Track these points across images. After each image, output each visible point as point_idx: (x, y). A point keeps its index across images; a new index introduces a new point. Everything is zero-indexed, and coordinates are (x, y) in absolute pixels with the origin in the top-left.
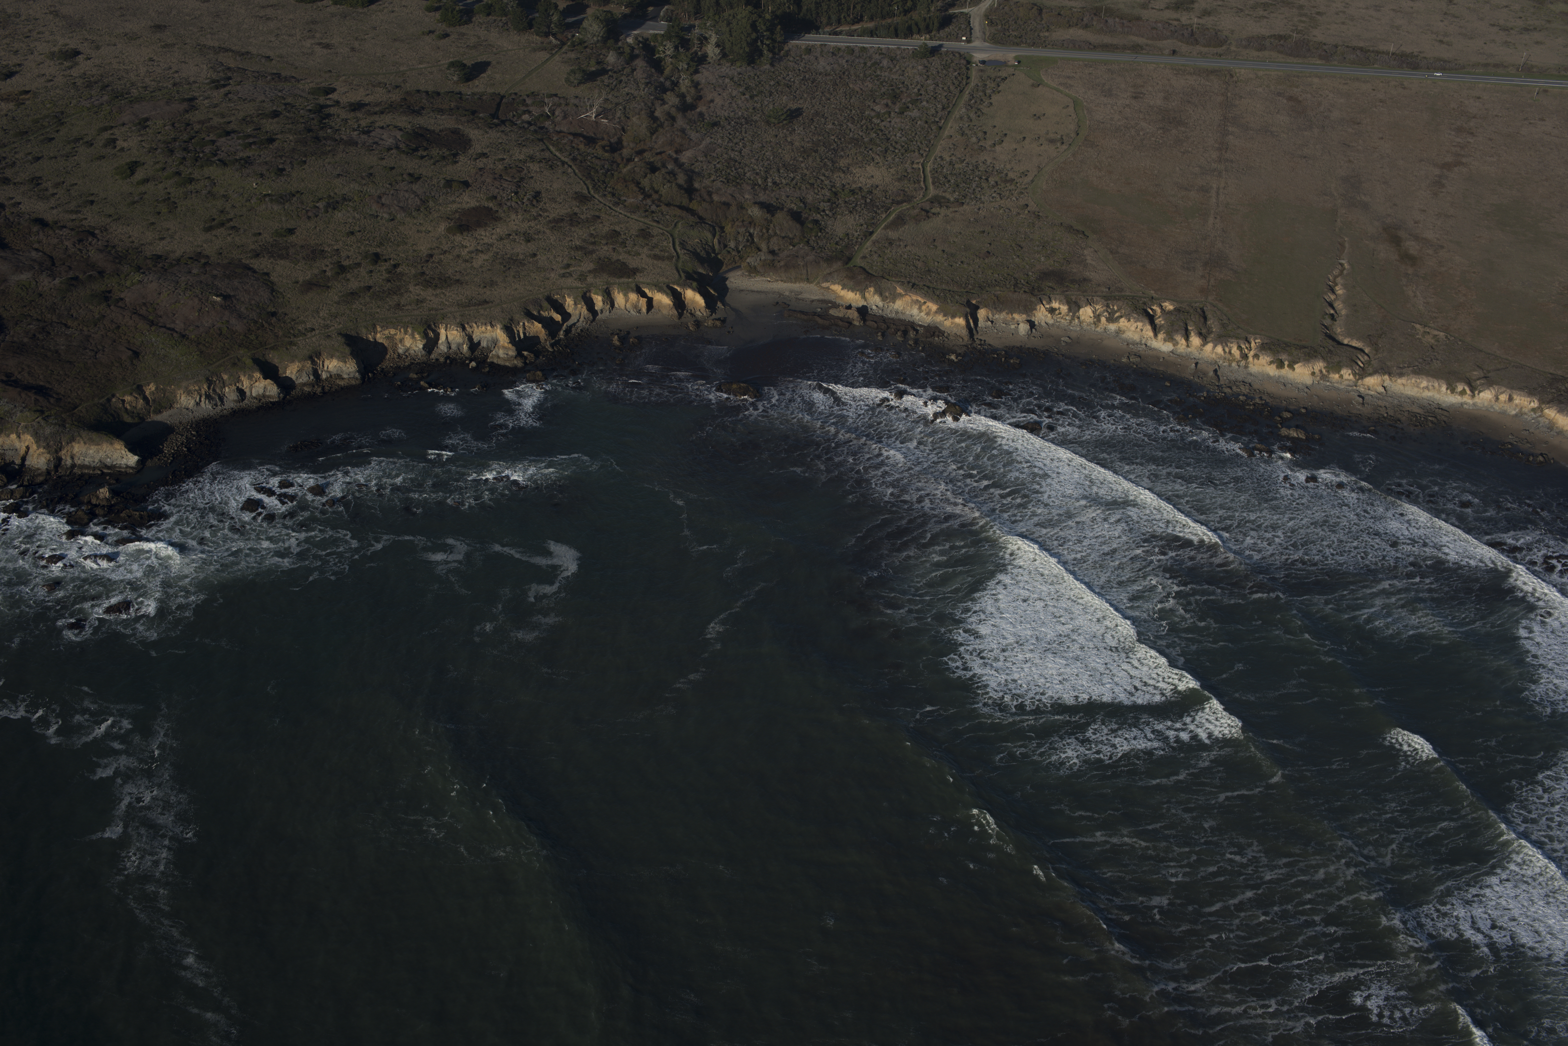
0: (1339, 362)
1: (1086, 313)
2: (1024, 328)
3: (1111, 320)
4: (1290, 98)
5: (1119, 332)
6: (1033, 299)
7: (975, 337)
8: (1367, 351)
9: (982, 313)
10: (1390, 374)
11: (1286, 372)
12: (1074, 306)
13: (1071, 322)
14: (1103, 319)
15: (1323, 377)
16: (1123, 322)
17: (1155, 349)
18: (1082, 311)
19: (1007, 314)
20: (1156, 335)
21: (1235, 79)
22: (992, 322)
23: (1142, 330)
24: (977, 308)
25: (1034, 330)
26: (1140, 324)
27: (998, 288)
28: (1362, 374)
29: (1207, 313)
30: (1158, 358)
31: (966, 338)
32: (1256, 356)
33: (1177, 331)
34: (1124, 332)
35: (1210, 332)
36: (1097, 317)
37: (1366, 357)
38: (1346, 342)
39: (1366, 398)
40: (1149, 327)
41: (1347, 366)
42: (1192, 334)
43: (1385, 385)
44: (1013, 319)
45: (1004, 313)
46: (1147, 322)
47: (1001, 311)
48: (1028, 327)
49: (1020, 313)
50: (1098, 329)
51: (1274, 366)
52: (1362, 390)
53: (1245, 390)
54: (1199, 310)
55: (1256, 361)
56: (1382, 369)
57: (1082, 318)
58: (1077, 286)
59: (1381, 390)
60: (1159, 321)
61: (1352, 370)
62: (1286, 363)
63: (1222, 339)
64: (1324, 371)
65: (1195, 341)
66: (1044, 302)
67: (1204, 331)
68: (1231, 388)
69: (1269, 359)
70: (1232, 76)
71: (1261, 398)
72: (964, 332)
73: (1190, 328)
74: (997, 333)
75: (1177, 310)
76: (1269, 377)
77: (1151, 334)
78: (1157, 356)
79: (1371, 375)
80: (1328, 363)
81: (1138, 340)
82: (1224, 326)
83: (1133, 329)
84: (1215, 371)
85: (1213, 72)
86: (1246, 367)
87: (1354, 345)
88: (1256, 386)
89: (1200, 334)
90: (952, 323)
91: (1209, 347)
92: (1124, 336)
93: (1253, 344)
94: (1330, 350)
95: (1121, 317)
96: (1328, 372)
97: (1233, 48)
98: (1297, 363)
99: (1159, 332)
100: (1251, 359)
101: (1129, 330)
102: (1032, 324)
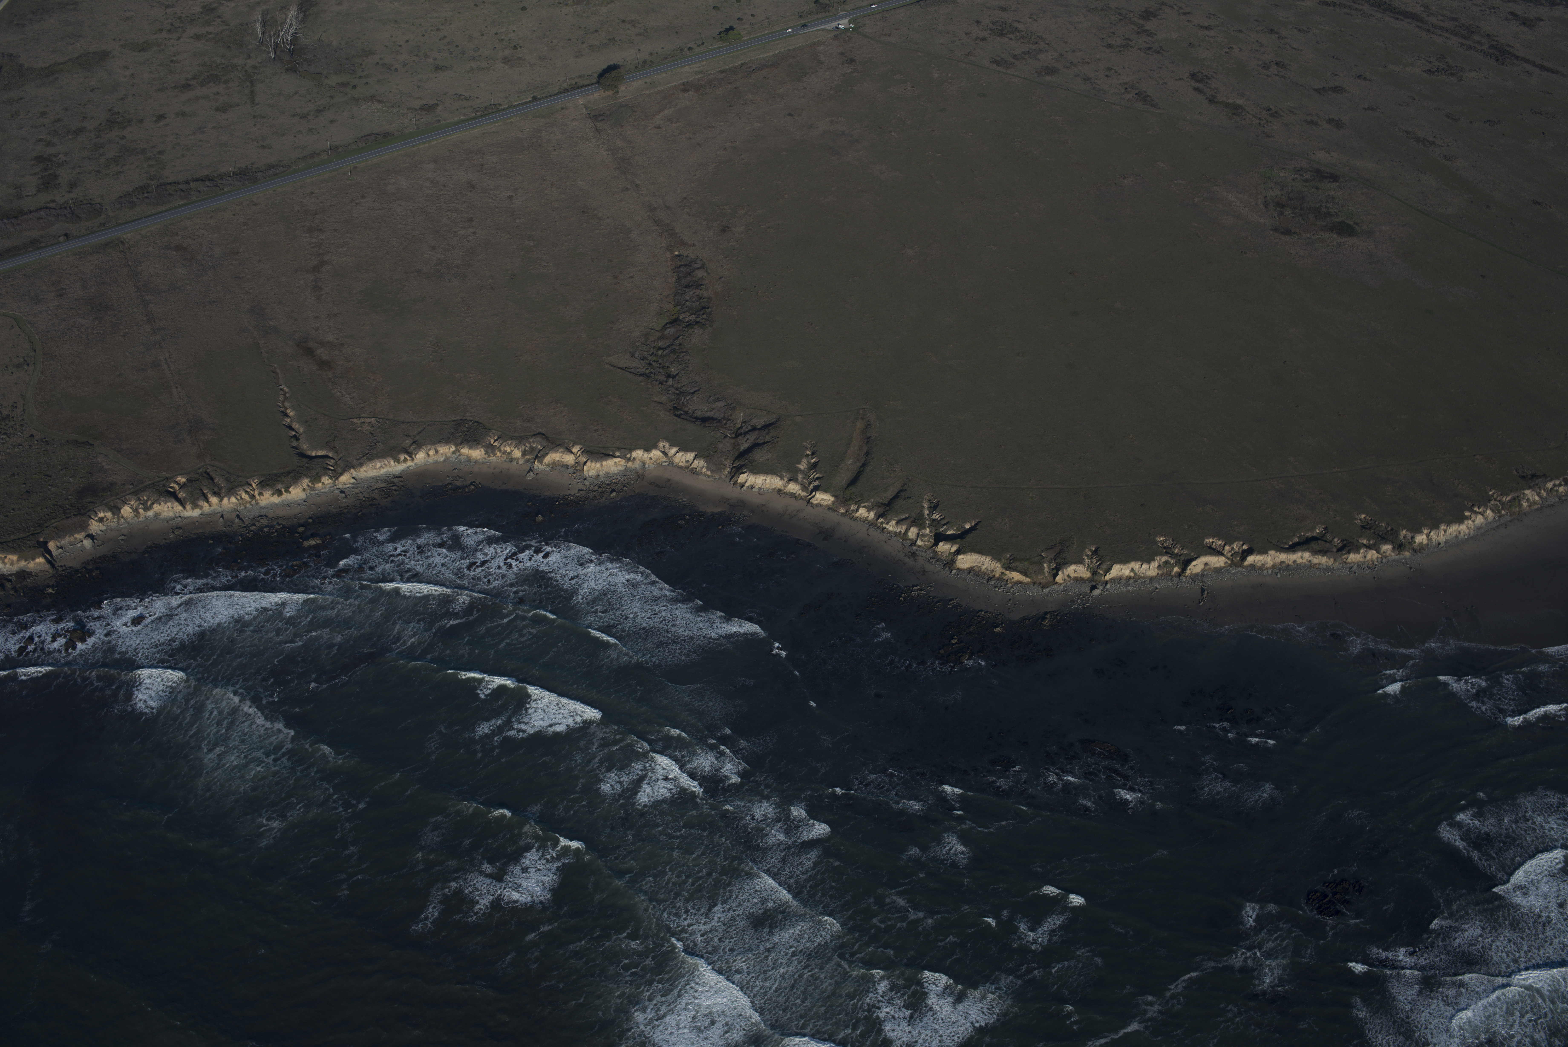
0: (317, 474)
1: (126, 511)
2: (87, 543)
3: (146, 509)
4: (178, 248)
5: (157, 515)
6: (84, 518)
7: (56, 566)
8: (330, 455)
9: (51, 545)
10: (353, 467)
11: (285, 496)
12: (116, 510)
13: (118, 523)
14: (141, 511)
15: (312, 489)
16: (156, 507)
17: (188, 517)
18: (122, 511)
19: (70, 537)
20: (184, 508)
21: (127, 245)
22: (61, 548)
23: (173, 508)
24: (45, 543)
25: (95, 541)
26: (169, 504)
27: (53, 521)
28: (336, 476)
29: (211, 473)
30: (194, 523)
31: (51, 570)
32: (261, 494)
33: (198, 499)
34: (160, 514)
35: (220, 489)
36: (136, 510)
37: (333, 461)
38: (314, 454)
39: (346, 491)
40: (177, 504)
41: (324, 475)
42: (209, 496)
43: (354, 476)
44: (76, 538)
45: (67, 537)
46: (173, 500)
47: (64, 537)
48: (91, 541)
49: (79, 532)
50: (141, 519)
51: (276, 496)
52: (340, 486)
53: (264, 522)
54: (205, 475)
55: (262, 497)
56: (347, 466)
57: (125, 516)
58: (109, 493)
59: (353, 481)
60: (181, 495)
61: (328, 476)
62: (283, 490)
63: (231, 491)
64: (310, 484)
65: (214, 500)
66: (93, 517)
67: (216, 489)
68: (255, 525)
69: (270, 492)
70: (122, 243)
71: (278, 524)
72: (47, 566)
73: (205, 492)
74: (70, 555)
75: (189, 481)
76: (276, 505)
77: (180, 508)
78: (192, 521)
79: (341, 474)
80: (310, 477)
81: (173, 516)
82: (228, 480)
83: (166, 509)
84: (238, 516)
85: (107, 245)
86: (257, 504)
87: (320, 454)
88: (270, 516)
89: (215, 494)
90: (35, 564)
91: (225, 500)
92: (162, 516)
93: (254, 485)
94: (307, 467)
95: (153, 504)
96: (313, 484)
97: (111, 214)
98: (290, 487)
99: (186, 504)
100: (258, 497)
101: (164, 511)
102: (91, 536)
